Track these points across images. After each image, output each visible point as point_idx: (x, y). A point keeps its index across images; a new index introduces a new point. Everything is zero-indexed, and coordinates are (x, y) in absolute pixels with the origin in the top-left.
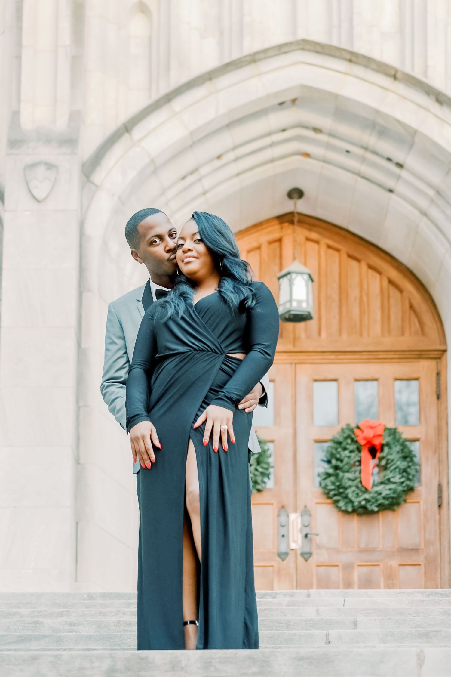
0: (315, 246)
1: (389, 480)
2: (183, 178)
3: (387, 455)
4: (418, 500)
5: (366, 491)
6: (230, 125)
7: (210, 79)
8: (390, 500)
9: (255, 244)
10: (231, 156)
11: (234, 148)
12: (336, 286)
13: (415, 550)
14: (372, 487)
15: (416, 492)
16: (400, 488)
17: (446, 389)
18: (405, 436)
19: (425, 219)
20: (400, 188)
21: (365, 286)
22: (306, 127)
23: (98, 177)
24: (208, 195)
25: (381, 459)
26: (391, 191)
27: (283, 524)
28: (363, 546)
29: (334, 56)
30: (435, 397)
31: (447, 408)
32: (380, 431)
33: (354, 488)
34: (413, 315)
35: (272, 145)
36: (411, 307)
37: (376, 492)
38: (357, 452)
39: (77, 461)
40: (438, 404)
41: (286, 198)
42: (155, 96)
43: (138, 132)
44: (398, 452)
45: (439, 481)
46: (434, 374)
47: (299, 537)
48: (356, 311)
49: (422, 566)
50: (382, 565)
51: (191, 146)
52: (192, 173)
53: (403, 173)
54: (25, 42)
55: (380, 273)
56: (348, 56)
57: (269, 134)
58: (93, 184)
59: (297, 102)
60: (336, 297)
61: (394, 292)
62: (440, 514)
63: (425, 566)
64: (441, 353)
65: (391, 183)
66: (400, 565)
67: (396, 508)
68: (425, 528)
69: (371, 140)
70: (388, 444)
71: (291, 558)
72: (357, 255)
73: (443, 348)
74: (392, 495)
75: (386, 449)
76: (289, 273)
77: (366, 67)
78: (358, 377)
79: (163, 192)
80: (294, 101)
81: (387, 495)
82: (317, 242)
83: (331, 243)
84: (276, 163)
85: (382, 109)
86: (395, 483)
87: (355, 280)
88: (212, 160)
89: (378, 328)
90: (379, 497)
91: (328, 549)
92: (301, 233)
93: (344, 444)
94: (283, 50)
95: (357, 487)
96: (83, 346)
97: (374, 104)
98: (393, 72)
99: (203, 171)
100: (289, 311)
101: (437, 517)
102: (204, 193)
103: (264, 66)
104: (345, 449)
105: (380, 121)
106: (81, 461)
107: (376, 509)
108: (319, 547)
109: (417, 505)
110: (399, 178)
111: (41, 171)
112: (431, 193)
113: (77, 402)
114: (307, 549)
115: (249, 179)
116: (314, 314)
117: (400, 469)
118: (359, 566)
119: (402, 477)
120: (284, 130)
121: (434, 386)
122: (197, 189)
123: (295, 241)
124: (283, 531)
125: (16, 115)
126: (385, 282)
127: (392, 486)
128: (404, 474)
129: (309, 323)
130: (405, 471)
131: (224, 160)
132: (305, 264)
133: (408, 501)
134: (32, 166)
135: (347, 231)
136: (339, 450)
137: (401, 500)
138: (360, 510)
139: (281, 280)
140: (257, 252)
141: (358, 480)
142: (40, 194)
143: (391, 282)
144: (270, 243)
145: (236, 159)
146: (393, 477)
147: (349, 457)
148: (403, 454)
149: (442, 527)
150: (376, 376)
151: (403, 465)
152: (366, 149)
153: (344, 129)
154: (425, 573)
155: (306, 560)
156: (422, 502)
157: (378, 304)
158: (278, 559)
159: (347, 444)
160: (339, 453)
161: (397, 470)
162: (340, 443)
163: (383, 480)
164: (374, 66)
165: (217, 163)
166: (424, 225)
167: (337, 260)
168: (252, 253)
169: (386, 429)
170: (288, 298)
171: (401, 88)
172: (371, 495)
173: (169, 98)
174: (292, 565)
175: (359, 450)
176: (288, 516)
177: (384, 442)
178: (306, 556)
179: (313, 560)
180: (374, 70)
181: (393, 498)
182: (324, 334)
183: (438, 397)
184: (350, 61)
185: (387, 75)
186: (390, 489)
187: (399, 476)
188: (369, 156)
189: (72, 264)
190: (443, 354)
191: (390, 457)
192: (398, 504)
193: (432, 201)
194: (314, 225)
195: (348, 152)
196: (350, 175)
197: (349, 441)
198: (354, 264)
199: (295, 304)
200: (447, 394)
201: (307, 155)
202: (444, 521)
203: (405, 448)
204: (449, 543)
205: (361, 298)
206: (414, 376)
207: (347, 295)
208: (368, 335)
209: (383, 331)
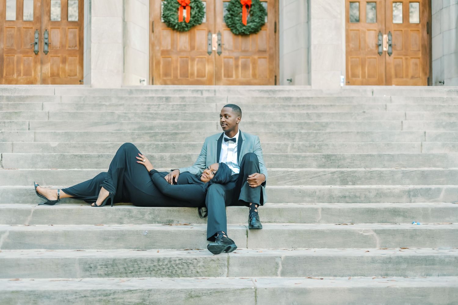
1: (254, 21)
4: (266, 29)
5: (244, 26)
13: (264, 51)
14: (247, 24)
15: (265, 25)
16: (258, 25)
25: (251, 11)
27: (210, 39)
28: (243, 49)
33: (239, 24)
37: (249, 26)
38: (241, 8)
44: (258, 8)
45: (275, 20)
47: (216, 45)
50: (251, 58)
62: (275, 35)
63: (269, 58)
66: (258, 58)
67: (257, 33)
68: (269, 42)
70: (254, 5)
71: (213, 54)
74: (255, 28)
75: (253, 7)
81: (253, 28)
86: (256, 22)
90: (250, 29)
91: (229, 50)
93: (235, 4)
95: (241, 23)
101: (274, 37)
104: (235, 6)
107: (248, 33)
108: (225, 49)
109: (266, 31)
114: (219, 51)
118: (242, 58)
119: (259, 19)
124: (210, 42)
127: (255, 24)
128: (261, 18)
130: (260, 17)
133: (262, 29)
136: (233, 7)
137: (259, 29)
138: (242, 34)
141: (241, 20)
146: (255, 19)
147: (237, 10)
148: (260, 9)
149: (276, 41)
151: (259, 14)
154: (269, 62)
155: (219, 55)
156: (268, 30)
158: (208, 55)
159: (237, 4)
160: (233, 8)
161: (257, 16)
162: (233, 3)
163: (252, 20)
172: (247, 27)
174: (213, 57)
175: (242, 6)
176: (212, 35)
177: (252, 4)
178: (219, 53)
179: (223, 55)
181: (255, 29)
186: (254, 25)
187: (258, 19)
191: (254, 10)
192: (258, 31)
197: (237, 3)
202: (277, 39)
203: (261, 6)
204: (279, 48)
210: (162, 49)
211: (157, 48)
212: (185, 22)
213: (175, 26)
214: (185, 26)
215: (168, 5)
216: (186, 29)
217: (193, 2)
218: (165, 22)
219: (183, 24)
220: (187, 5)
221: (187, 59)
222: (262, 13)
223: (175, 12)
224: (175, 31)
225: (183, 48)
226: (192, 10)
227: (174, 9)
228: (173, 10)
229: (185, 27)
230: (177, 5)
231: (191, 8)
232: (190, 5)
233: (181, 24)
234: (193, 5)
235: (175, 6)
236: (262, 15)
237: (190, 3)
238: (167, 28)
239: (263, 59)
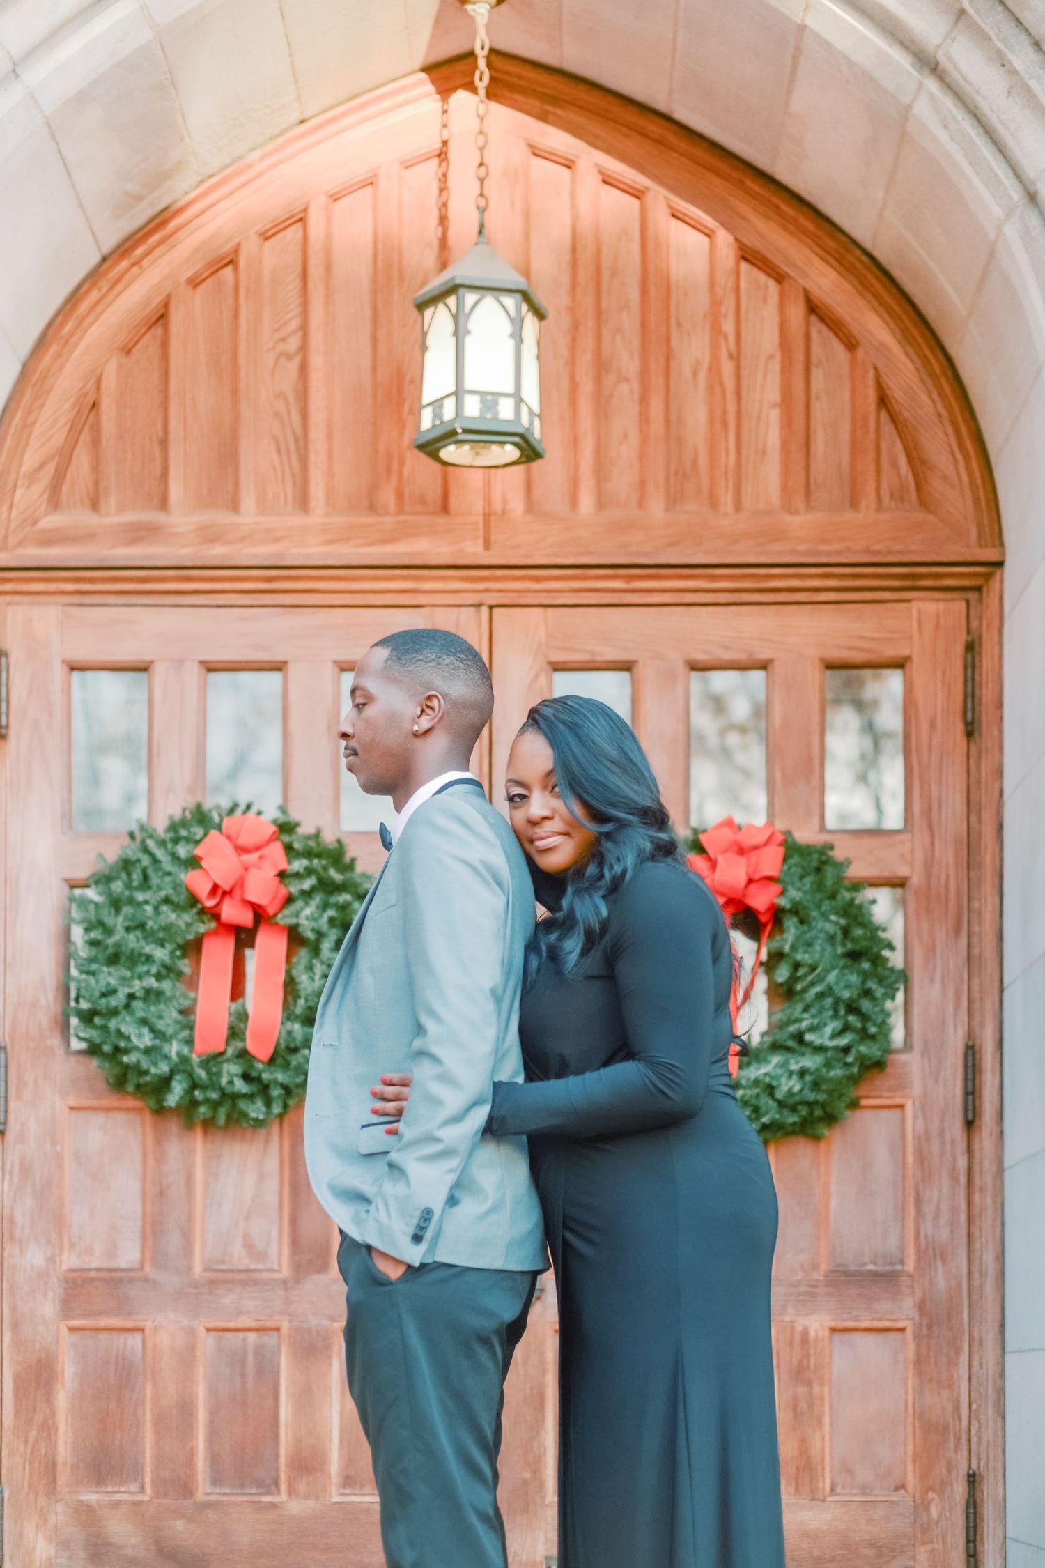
0: (560, 176)
1: (799, 1037)
3: (793, 948)
4: (898, 1101)
8: (804, 1111)
9: (358, 170)
12: (630, 324)
13: (886, 1278)
15: (889, 1070)
16: (837, 1072)
17: (1000, 705)
18: (856, 871)
21: (728, 326)
25: (778, 954)
30: (959, 728)
31: (999, 772)
32: (770, 863)
34: (887, 431)
36: (883, 400)
37: (756, 1082)
40: (968, 754)
44: (831, 938)
45: (970, 1034)
46: (959, 648)
48: (697, 413)
55: (779, 277)
60: (629, 363)
61: (825, 344)
62: (969, 1150)
63: (917, 1338)
64: (981, 571)
66: (834, 1330)
67: (823, 1130)
68: (918, 1201)
70: (796, 911)
72: (702, 210)
73: (989, 554)
74: (811, 1096)
75: (791, 924)
76: (457, 287)
78: (698, 655)
81: (790, 1093)
82: (566, 163)
83: (613, 166)
86: (820, 1049)
87: (694, 301)
89: (769, 476)
90: (766, 1102)
92: (512, 126)
101: (962, 1162)
109: (893, 1115)
117: (837, 1001)
119: (845, 1028)
121: (957, 689)
126: (797, 312)
127: (810, 1062)
130: (852, 1006)
133: (864, 1102)
135: (665, 119)
137: (840, 1106)
139: (428, 312)
140: (366, 198)
143: (813, 308)
144: (408, 164)
146: (812, 1029)
149: (977, 1198)
150: (763, 656)
151: (843, 982)
154: (919, 1361)
156: (911, 1110)
157: (773, 393)
161: (829, 1001)
163: (781, 1036)
167: (635, 227)
168: (347, 204)
169: (792, 849)
170: (449, 383)
177: (783, 902)
181: (810, 1104)
183: (971, 731)
186: (802, 1073)
187: (831, 1027)
190: (988, 576)
192: (831, 1119)
202: (985, 1177)
203: (855, 916)
204: (1001, 1256)
205: (714, 368)
206: (890, 652)
207: (669, 356)
208: (738, 507)
209: (785, 488)
210: (70, 1260)
211: (35, 1257)
212: (243, 1054)
213: (164, 1083)
214: (240, 1086)
215: (109, 920)
216: (256, 1110)
217: (307, 895)
218: (93, 1050)
219: (231, 1070)
220: (260, 915)
221: (270, 1340)
222: (865, 976)
223: (168, 971)
224: (174, 1126)
225: (239, 1257)
226: (303, 954)
227: (160, 954)
228: (149, 959)
229: (250, 1097)
230: (182, 921)
231: (295, 938)
232: (285, 918)
233: (214, 1075)
234: (307, 916)
235: (167, 928)
236: (867, 993)
237: (289, 900)
238: (113, 1101)
239: (870, 1338)
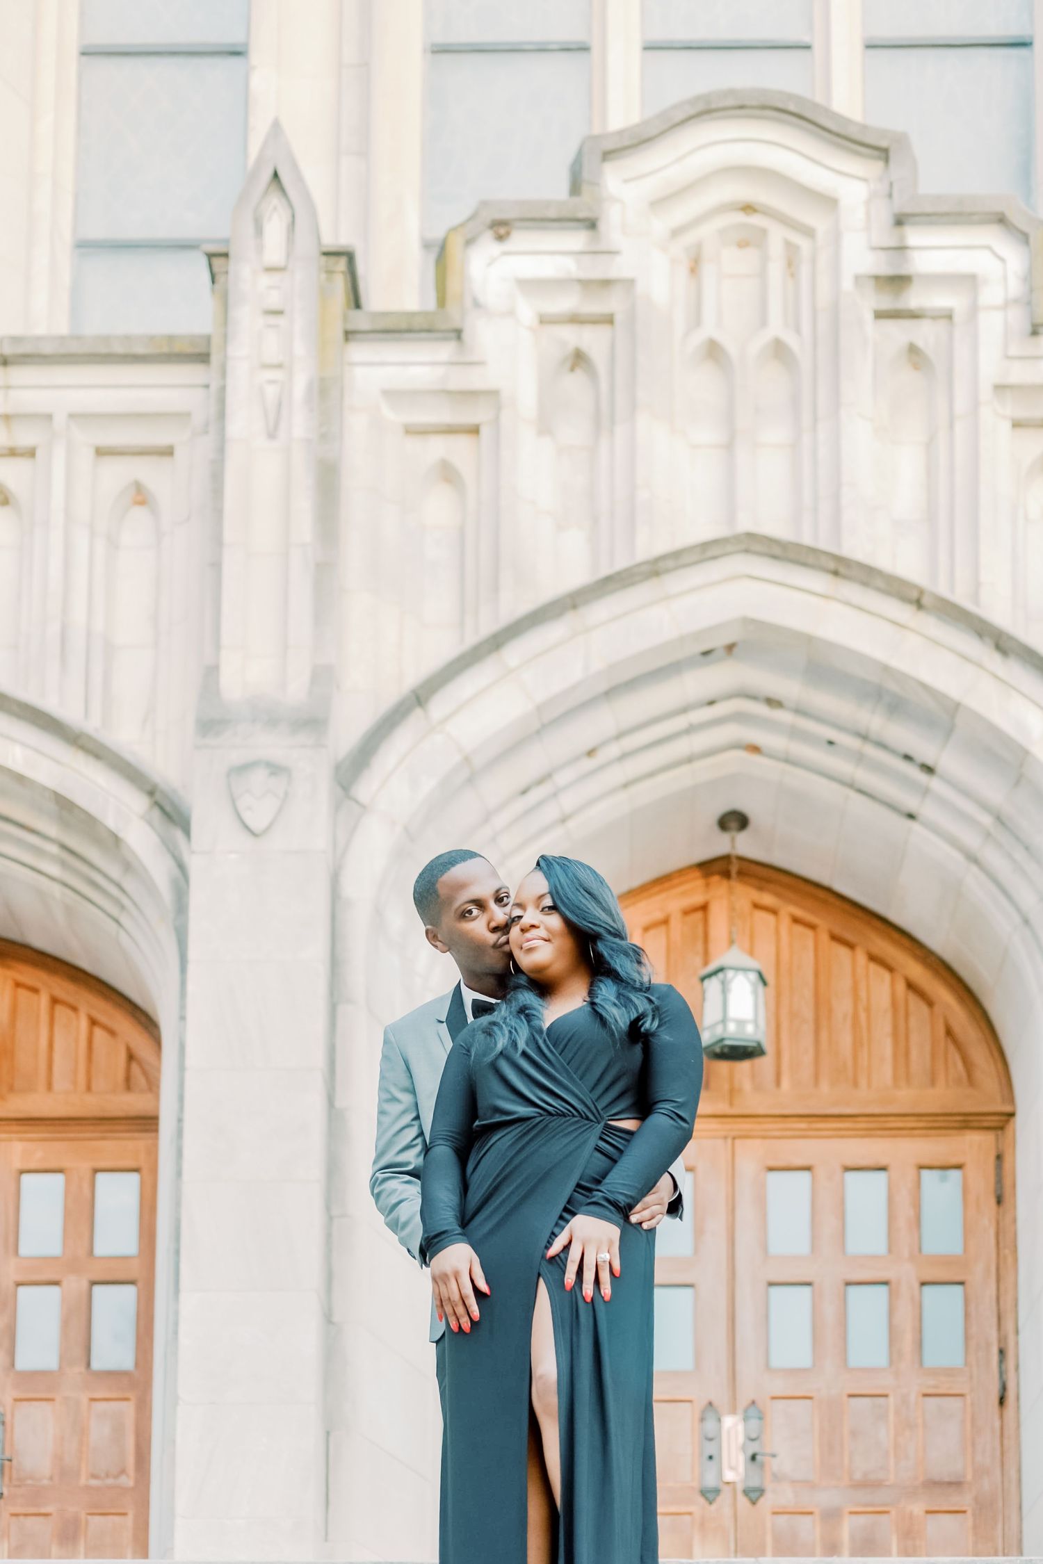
0: (770, 918)
2: (524, 792)
4: (961, 1392)
6: (610, 693)
7: (574, 607)
9: (658, 915)
10: (614, 750)
11: (620, 736)
12: (808, 993)
13: (956, 1484)
17: (1014, 1186)
19: (974, 869)
20: (928, 810)
21: (863, 994)
22: (753, 697)
23: (364, 790)
24: (571, 824)
26: (911, 816)
27: (710, 1436)
28: (858, 1476)
29: (805, 564)
30: (993, 1201)
31: (1014, 1221)
34: (952, 1048)
35: (690, 730)
36: (949, 1032)
39: (328, 1318)
40: (998, 1213)
41: (716, 828)
42: (471, 640)
43: (439, 706)
46: (992, 1159)
47: (741, 1460)
48: (846, 1040)
49: (969, 1512)
50: (893, 1513)
51: (538, 732)
52: (540, 781)
53: (934, 783)
54: (228, 535)
55: (890, 969)
56: (832, 565)
57: (684, 710)
58: (357, 802)
59: (735, 650)
60: (808, 1013)
61: (917, 1007)
62: (1001, 1417)
63: (974, 1515)
64: (1003, 1118)
65: (911, 802)
66: (928, 1512)
68: (973, 1444)
69: (874, 721)
71: (724, 1499)
72: (849, 936)
73: (1007, 1109)
76: (721, 970)
77: (865, 584)
78: (849, 1163)
79: (487, 818)
80: (730, 648)
82: (774, 912)
83: (799, 913)
84: (698, 765)
85: (895, 663)
87: (843, 983)
88: (577, 759)
89: (885, 1072)
91: (793, 1482)
92: (744, 894)
94: (710, 553)
96: (338, 1104)
97: (879, 654)
98: (915, 595)
99: (562, 778)
100: (722, 1040)
101: (997, 1424)
102: (564, 820)
103: (674, 582)
105: (892, 686)
106: (336, 1319)
108: (777, 1478)
109: (959, 1399)
110: (926, 792)
111: (259, 777)
112: (986, 820)
113: (328, 1208)
114: (754, 1483)
115: (647, 793)
116: (768, 1046)
118: (851, 1513)
120: (711, 703)
121: (992, 1179)
122: (550, 813)
123: (732, 909)
124: (710, 1448)
125: (212, 672)
126: (901, 987)
129: (758, 1061)
131: (602, 757)
132: (751, 953)
133: (943, 1392)
134: (244, 769)
135: (829, 890)
139: (706, 982)
140: (663, 929)
142: (257, 823)
143: (911, 986)
144: (687, 912)
145: (624, 757)
149: (1006, 1442)
150: (883, 1162)
152: (865, 737)
153: (824, 700)
154: (975, 1527)
155: (754, 1503)
156: (968, 1396)
157: (888, 1028)
158: (701, 1500)
164: (880, 583)
165: (588, 764)
166: (973, 880)
167: (811, 944)
168: (652, 932)
170: (719, 1017)
171: (929, 624)
173: (497, 642)
174: (727, 1511)
176: (719, 1420)
178: (754, 1494)
179: (767, 1502)
180: (878, 590)
182: (786, 1083)
183: (999, 1201)
184: (836, 573)
185: (905, 599)
188: (871, 751)
189: (316, 951)
190: (1007, 1121)
193: (988, 835)
194: (768, 881)
195: (831, 743)
196: (835, 786)
198: (843, 951)
199: (732, 1027)
200: (1014, 1195)
201: (755, 749)
202: (1010, 1431)
204: (1019, 1471)
205: (855, 1016)
206: (954, 1161)
207: (830, 1010)
208: (869, 1085)
209: (895, 1078)
239: (948, 1516)
